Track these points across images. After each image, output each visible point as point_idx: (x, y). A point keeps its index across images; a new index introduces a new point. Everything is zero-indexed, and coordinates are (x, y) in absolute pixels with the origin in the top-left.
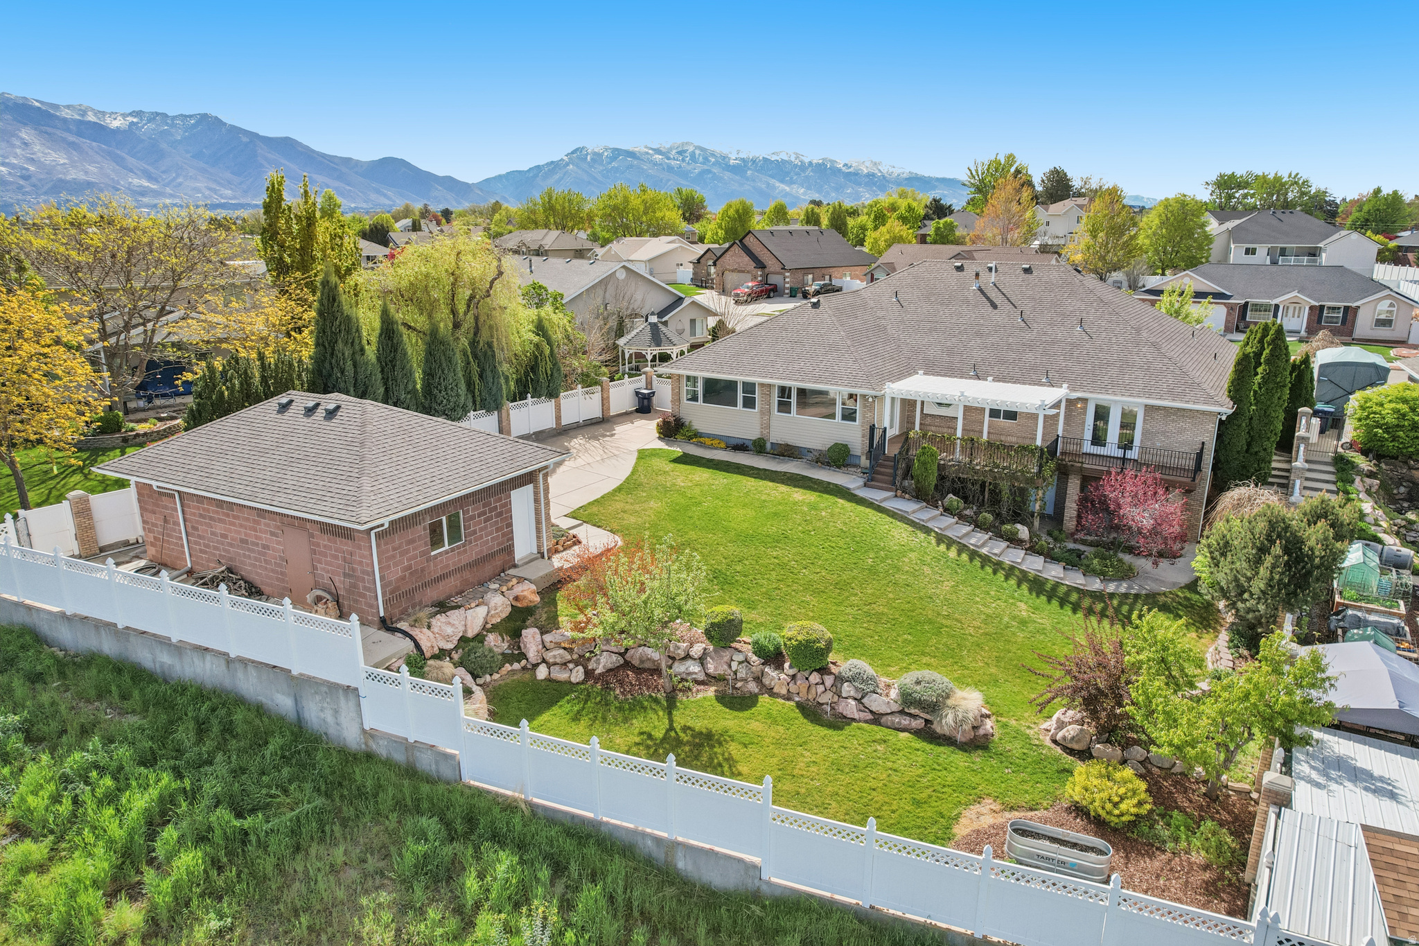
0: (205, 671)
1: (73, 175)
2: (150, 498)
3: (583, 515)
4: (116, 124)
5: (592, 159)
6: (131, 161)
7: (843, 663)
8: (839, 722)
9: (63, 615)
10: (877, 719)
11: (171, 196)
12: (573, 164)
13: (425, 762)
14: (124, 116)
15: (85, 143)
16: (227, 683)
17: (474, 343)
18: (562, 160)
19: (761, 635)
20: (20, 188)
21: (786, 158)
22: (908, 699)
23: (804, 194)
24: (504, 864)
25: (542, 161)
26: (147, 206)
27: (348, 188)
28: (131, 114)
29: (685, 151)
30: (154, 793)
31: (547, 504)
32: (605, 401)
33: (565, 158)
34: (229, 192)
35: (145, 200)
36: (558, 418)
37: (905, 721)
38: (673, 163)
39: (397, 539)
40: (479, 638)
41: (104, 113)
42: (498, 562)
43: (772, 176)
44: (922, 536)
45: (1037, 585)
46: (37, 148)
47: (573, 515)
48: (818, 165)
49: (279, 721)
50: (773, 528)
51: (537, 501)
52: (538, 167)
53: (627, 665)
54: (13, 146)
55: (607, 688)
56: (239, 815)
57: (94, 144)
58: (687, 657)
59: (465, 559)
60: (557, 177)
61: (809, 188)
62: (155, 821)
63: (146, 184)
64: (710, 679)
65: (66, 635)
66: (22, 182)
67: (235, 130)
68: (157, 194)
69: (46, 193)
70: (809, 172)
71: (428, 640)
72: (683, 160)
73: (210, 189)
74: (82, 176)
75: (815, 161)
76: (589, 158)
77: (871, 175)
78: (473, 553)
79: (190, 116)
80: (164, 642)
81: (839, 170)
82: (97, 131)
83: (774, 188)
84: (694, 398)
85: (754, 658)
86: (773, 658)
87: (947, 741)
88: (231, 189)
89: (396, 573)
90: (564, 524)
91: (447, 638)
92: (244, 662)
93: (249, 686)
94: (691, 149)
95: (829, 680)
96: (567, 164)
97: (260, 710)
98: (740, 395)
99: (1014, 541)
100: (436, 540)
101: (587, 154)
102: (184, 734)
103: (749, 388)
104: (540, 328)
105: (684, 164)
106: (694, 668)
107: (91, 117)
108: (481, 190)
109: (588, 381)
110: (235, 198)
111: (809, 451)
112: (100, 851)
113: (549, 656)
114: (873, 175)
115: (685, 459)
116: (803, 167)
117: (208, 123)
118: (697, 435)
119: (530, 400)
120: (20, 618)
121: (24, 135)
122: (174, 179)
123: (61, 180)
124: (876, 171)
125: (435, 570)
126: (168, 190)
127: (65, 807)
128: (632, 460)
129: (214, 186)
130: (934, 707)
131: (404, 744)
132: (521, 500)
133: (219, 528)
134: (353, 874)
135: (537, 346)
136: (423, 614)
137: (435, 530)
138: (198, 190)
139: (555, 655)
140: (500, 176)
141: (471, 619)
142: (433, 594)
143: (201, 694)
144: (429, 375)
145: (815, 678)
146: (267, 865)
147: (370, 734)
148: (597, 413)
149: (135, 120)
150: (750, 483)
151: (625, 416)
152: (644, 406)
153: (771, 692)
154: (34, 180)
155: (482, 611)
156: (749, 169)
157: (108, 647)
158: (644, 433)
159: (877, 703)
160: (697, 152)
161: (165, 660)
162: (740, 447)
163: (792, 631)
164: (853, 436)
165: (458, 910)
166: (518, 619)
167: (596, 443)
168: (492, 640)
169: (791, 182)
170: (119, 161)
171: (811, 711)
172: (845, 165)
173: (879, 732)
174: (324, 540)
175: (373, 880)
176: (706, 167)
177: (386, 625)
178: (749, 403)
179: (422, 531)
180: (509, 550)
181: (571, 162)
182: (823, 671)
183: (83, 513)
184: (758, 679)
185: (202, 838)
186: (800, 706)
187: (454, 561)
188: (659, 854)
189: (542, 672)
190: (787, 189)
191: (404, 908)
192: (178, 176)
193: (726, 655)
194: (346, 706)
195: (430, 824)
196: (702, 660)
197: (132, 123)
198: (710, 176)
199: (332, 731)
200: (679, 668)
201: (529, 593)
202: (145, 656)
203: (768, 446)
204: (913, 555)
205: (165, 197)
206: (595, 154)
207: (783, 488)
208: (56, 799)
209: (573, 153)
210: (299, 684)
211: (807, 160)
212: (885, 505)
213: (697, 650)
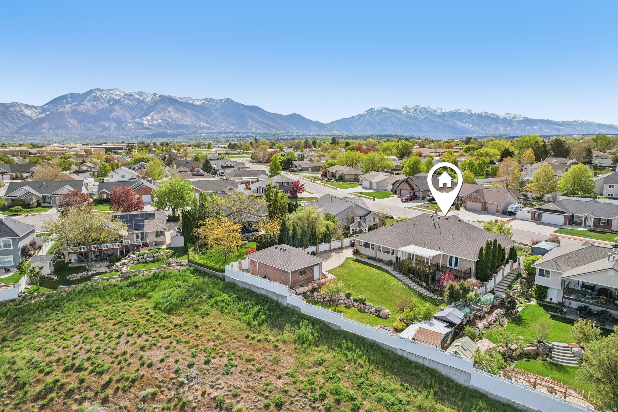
0: (263, 292)
1: (183, 122)
2: (252, 262)
3: (330, 272)
4: (198, 103)
5: (376, 113)
6: (201, 116)
7: (368, 303)
8: (364, 312)
9: (240, 281)
10: (371, 313)
11: (214, 129)
12: (368, 115)
13: (296, 309)
14: (201, 100)
15: (187, 110)
16: (266, 294)
17: (312, 231)
18: (363, 114)
19: (355, 297)
20: (166, 127)
21: (463, 112)
22: (376, 310)
23: (472, 127)
24: (306, 322)
25: (355, 115)
26: (205, 133)
27: (277, 126)
28: (203, 100)
29: (417, 109)
30: (258, 308)
31: (321, 269)
32: (342, 243)
33: (365, 113)
34: (233, 128)
35: (205, 131)
36: (330, 247)
37: (375, 314)
38: (411, 114)
39: (294, 274)
40: (306, 292)
41: (194, 100)
42: (311, 279)
43: (457, 120)
44: (400, 283)
45: (421, 296)
46: (172, 113)
47: (328, 272)
48: (479, 114)
49: (274, 301)
50: (367, 278)
51: (319, 268)
52: (353, 117)
53: (331, 300)
54: (165, 113)
55: (327, 303)
56: (270, 312)
57: (190, 111)
58: (341, 299)
59: (306, 278)
60: (361, 121)
61: (474, 125)
62: (259, 311)
63: (205, 125)
64: (345, 303)
65: (240, 285)
66: (166, 125)
67: (238, 104)
68: (209, 128)
69: (173, 129)
70: (474, 118)
71: (297, 291)
72: (416, 113)
73: (227, 126)
74: (185, 123)
75: (477, 113)
76: (375, 113)
77: (504, 119)
78: (307, 277)
79: (223, 100)
80: (257, 287)
81: (489, 117)
82: (192, 106)
83: (457, 125)
84: (361, 246)
85: (353, 301)
86: (356, 301)
87: (381, 317)
88: (234, 126)
89: (294, 279)
90: (325, 273)
91: (301, 292)
92: (270, 291)
93: (270, 295)
94: (420, 108)
95: (364, 306)
96: (366, 116)
97: (271, 299)
98: (371, 246)
99: (421, 286)
100: (300, 275)
101: (374, 111)
102: (261, 301)
103: (373, 245)
104: (327, 227)
105: (416, 115)
106: (342, 301)
107: (190, 101)
108: (329, 126)
109: (338, 239)
110: (235, 130)
111: (384, 261)
112: (251, 314)
113: (318, 297)
114: (506, 119)
115: (357, 261)
116: (471, 115)
117: (229, 101)
118: (361, 254)
119: (324, 243)
120: (232, 281)
121: (169, 109)
122: (215, 123)
123: (178, 124)
124: (507, 117)
125: (300, 280)
126: (213, 127)
127: (246, 309)
128: (344, 259)
129: (228, 125)
130: (379, 311)
131: (293, 306)
132: (316, 269)
133: (264, 269)
134: (285, 322)
135: (326, 231)
136: (297, 287)
137: (301, 272)
138: (222, 127)
139: (319, 297)
140: (337, 121)
141: (305, 289)
142: (299, 284)
143: (263, 296)
144: (302, 238)
145: (362, 305)
146: (274, 319)
147: (288, 304)
148: (340, 246)
149: (204, 102)
150: (368, 267)
151: (347, 247)
152: (352, 245)
153: (354, 307)
154: (170, 125)
155: (307, 288)
156: (446, 117)
157: (247, 287)
158: (349, 253)
159: (371, 310)
160: (423, 110)
161: (256, 290)
162: (370, 258)
163: (359, 297)
164: (393, 258)
165: (299, 327)
166: (314, 290)
167: (337, 254)
168: (308, 293)
169: (466, 122)
170: (198, 117)
171: (360, 310)
172: (492, 114)
173: (370, 314)
174: (282, 273)
175: (288, 323)
176: (426, 116)
177: (291, 288)
178: (373, 248)
179: (298, 273)
180: (313, 277)
181: (367, 114)
182: (364, 304)
183: (240, 263)
184: (353, 304)
185: (265, 314)
186: (358, 309)
187: (303, 278)
188: (328, 324)
189: (316, 299)
190: (464, 125)
191: (291, 327)
192: (216, 122)
193: (348, 300)
194: (285, 299)
195: (296, 316)
196: (344, 300)
197: (203, 103)
198: (428, 120)
199: (282, 303)
200: (340, 301)
201: (316, 285)
202: (253, 289)
203: (376, 259)
204: (395, 287)
205: (212, 130)
206: (377, 111)
207: (375, 269)
208: (244, 308)
209: (368, 111)
210: (278, 295)
211: (473, 112)
212: (396, 275)
213: (343, 299)
